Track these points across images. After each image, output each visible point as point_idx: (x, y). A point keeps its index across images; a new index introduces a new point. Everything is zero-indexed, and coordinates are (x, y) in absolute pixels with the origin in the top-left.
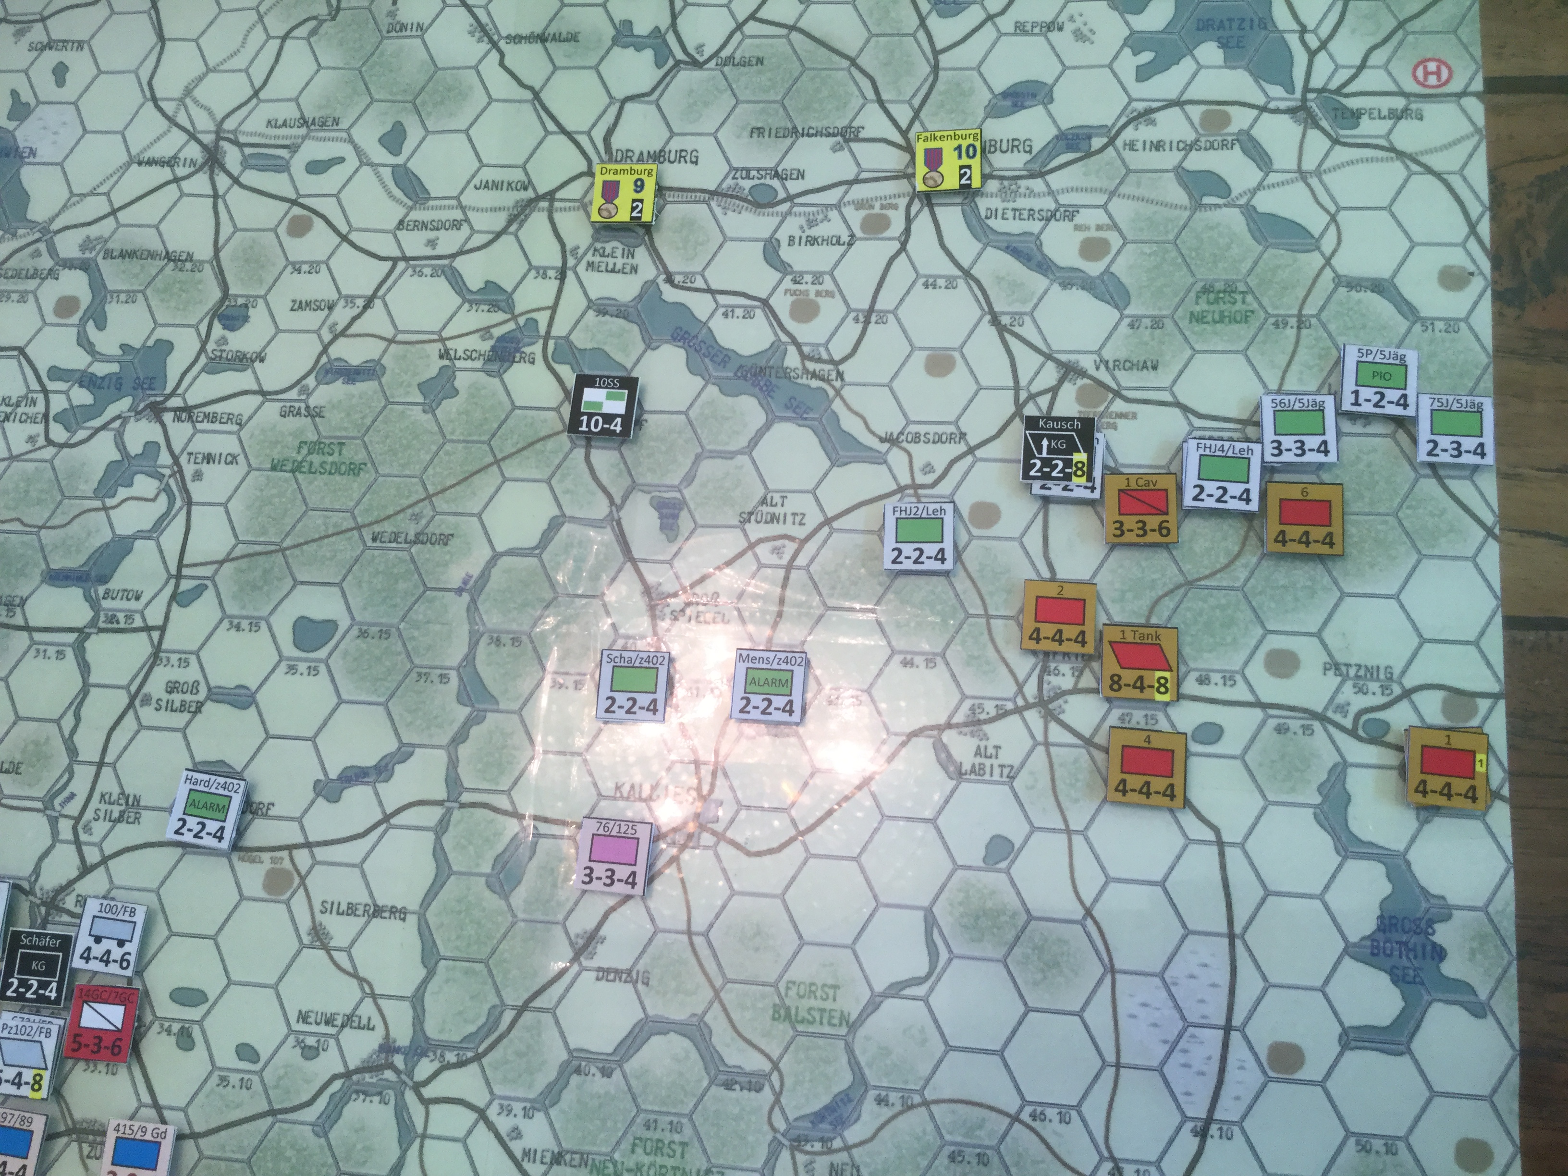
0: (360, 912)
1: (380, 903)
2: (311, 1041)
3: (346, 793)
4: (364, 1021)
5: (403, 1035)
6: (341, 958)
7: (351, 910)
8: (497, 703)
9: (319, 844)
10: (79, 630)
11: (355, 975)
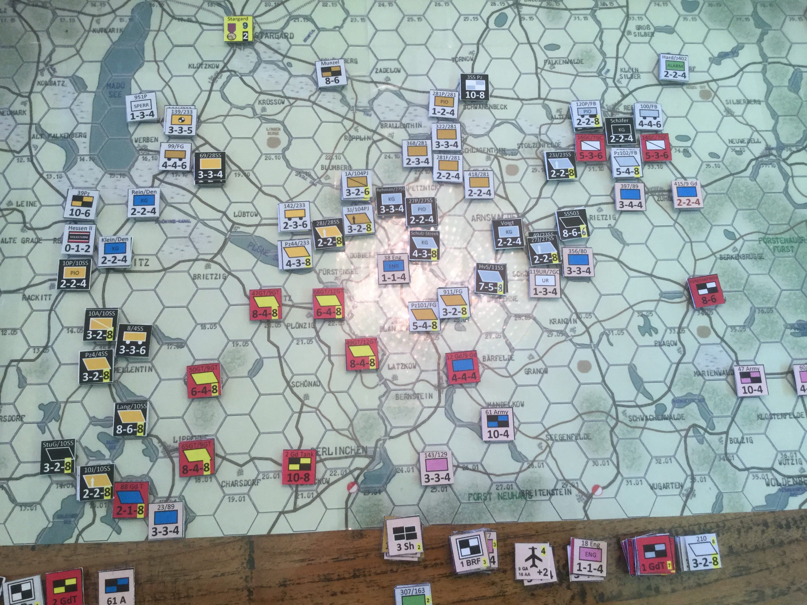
0: (742, 102)
1: (749, 99)
2: (738, 149)
3: (722, 61)
4: (756, 140)
5: (773, 143)
6: (740, 119)
7: (739, 102)
8: (770, 26)
9: (718, 80)
10: (591, 9)
11: (747, 124)
